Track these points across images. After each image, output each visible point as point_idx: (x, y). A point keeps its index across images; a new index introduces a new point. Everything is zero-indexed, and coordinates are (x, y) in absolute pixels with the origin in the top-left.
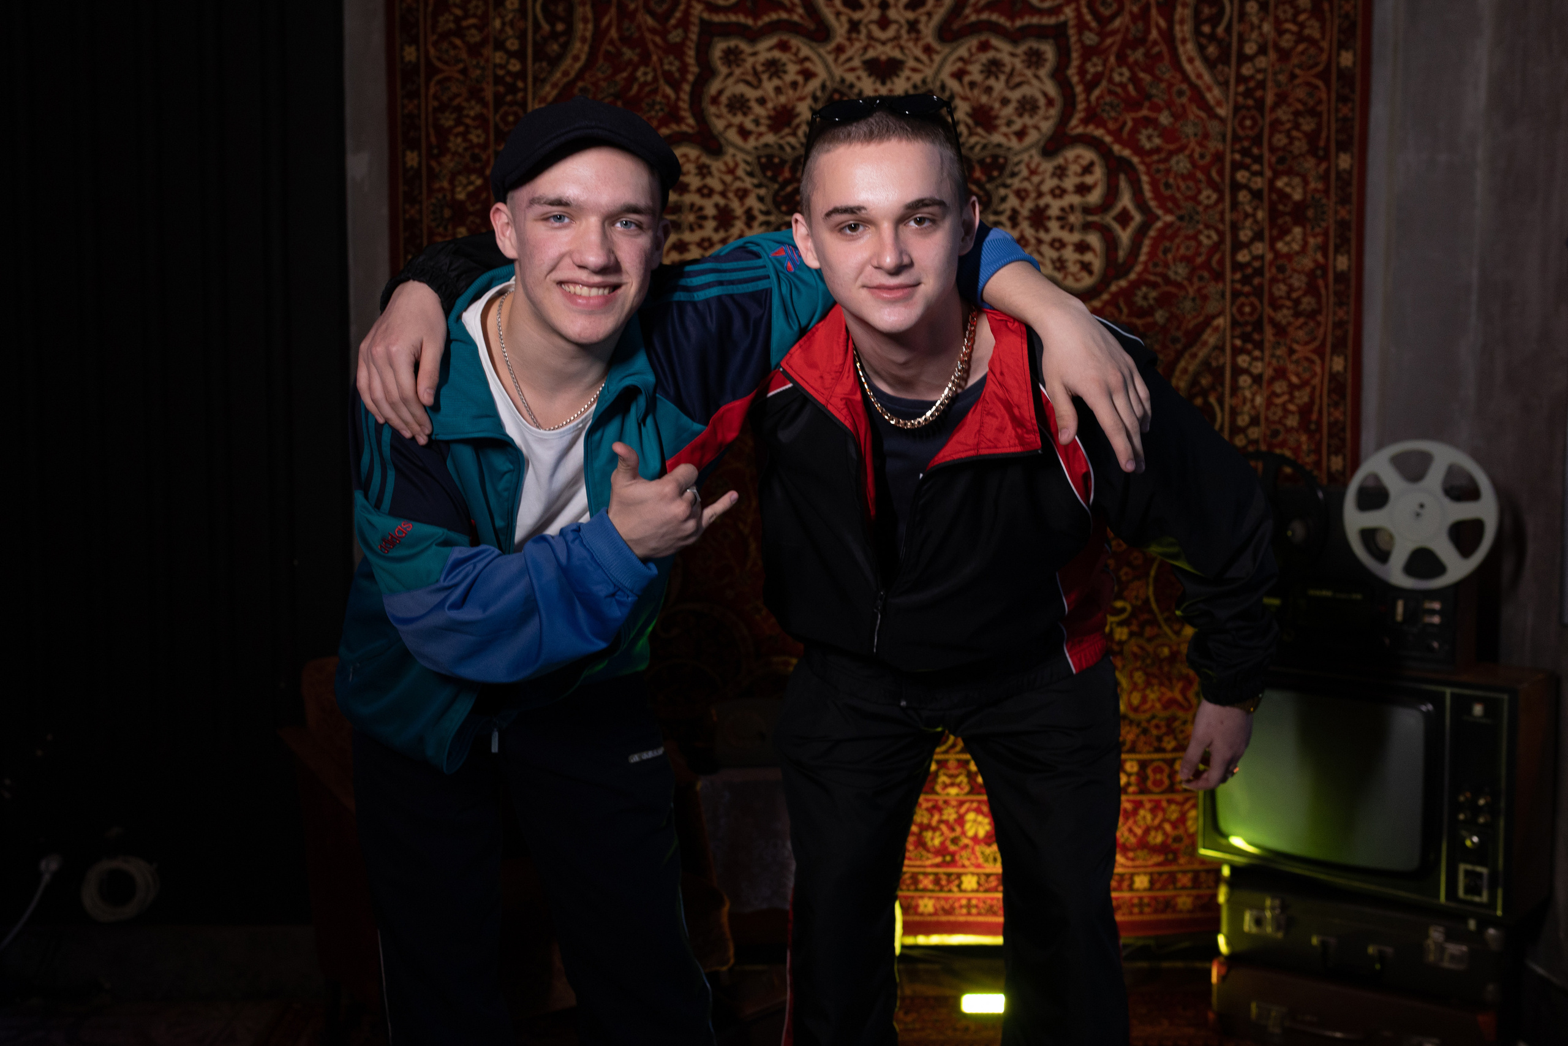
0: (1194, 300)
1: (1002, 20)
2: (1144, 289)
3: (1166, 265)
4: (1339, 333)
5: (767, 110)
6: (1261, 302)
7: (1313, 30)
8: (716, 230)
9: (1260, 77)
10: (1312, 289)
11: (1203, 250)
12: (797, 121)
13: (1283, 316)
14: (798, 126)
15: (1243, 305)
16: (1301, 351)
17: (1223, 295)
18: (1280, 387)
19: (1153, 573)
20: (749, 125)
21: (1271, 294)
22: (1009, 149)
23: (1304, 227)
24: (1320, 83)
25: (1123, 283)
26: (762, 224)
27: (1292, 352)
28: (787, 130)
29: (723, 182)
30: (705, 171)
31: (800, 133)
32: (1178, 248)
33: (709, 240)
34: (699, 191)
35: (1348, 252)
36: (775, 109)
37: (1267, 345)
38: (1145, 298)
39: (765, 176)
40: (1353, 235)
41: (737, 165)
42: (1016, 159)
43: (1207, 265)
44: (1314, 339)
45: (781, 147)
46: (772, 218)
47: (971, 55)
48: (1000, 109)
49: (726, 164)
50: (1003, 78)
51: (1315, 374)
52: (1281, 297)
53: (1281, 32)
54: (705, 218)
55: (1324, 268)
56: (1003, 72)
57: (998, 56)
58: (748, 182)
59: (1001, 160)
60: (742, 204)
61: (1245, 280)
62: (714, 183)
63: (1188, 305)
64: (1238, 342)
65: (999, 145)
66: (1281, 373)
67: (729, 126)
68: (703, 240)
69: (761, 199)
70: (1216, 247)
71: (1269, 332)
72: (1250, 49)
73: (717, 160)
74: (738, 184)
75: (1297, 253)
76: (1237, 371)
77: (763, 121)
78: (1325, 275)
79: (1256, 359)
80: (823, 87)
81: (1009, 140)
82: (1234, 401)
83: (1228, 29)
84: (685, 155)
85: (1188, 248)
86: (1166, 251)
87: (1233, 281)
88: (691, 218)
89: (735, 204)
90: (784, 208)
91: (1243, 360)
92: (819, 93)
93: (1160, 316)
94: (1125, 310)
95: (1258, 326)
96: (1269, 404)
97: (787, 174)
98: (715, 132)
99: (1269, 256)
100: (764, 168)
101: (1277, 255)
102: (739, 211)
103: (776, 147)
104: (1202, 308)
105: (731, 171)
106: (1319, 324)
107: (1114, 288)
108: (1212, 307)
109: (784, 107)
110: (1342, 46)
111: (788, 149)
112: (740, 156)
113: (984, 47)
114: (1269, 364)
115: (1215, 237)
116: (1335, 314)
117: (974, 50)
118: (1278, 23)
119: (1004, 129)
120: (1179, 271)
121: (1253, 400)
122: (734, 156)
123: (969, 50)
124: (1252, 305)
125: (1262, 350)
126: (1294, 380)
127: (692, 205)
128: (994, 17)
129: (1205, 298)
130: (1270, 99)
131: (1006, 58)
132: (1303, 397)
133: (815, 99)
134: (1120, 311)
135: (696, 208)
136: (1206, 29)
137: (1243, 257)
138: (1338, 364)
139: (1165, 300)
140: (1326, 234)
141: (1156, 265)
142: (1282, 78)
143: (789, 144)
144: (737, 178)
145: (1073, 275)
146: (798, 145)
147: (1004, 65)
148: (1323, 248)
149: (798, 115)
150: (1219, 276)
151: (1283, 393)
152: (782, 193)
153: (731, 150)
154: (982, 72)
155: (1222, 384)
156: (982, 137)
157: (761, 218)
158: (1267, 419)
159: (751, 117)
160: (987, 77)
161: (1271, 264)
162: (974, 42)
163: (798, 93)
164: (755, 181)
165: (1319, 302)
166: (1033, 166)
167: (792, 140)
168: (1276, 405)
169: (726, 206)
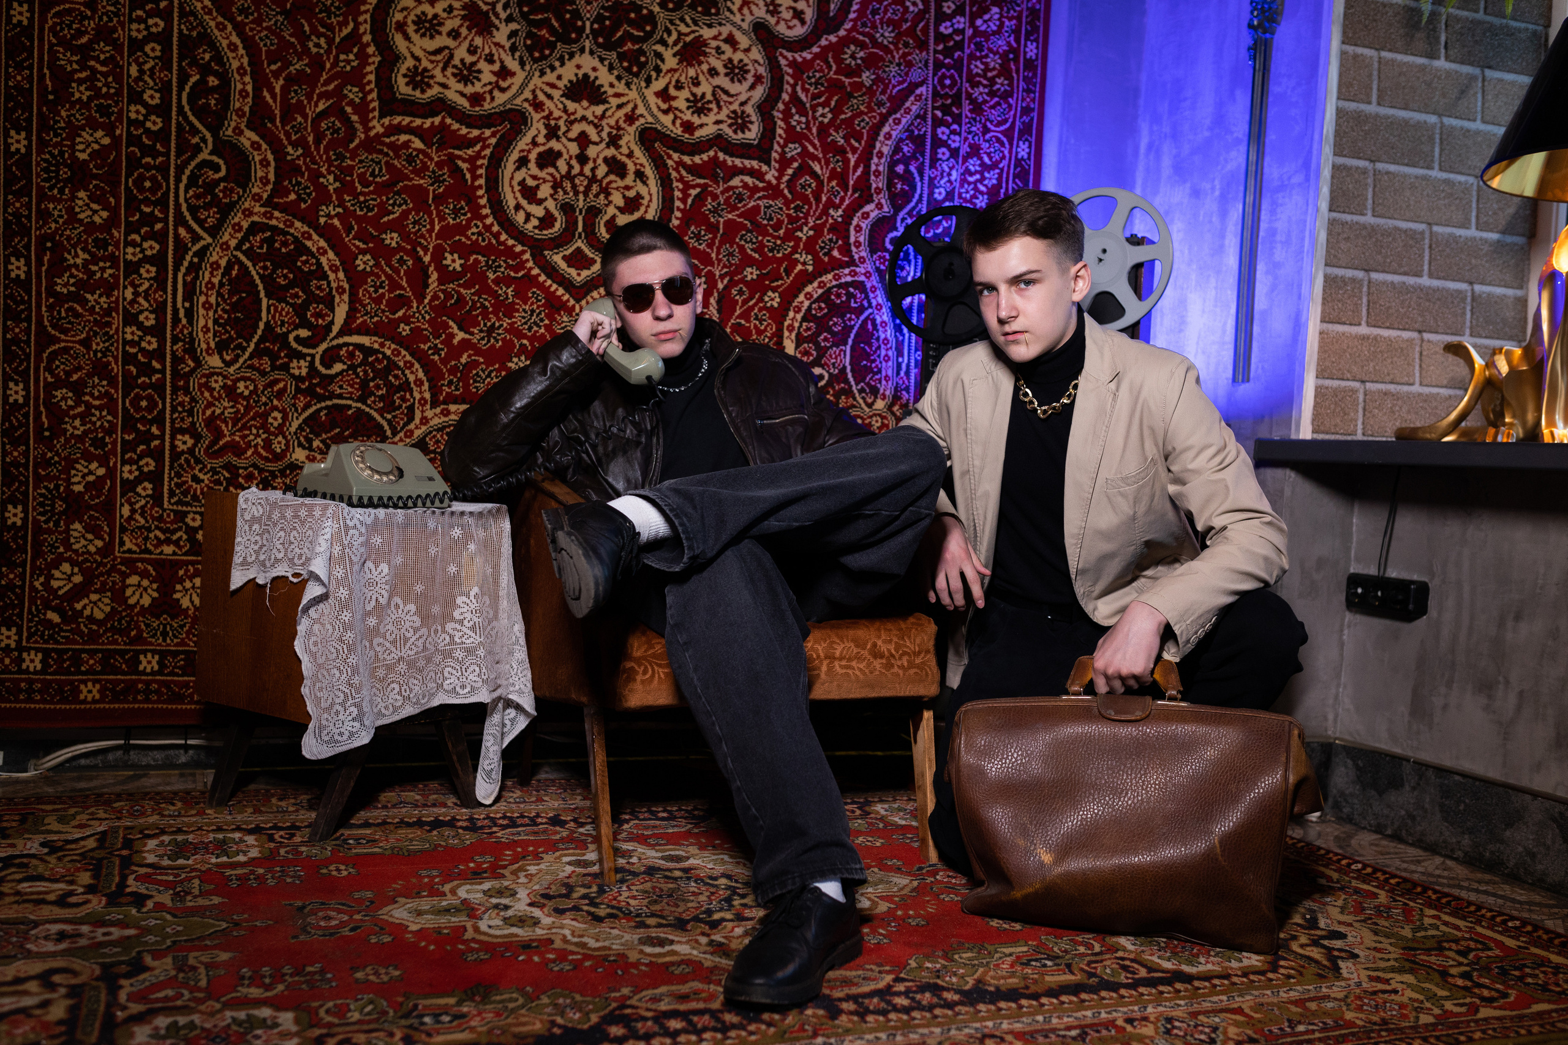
0: (899, 65)
2: (853, 47)
3: (874, 27)
4: (1026, 119)
6: (961, 77)
10: (1005, 72)
11: (909, 16)
13: (981, 93)
15: (944, 77)
16: (996, 131)
17: (926, 65)
18: (973, 164)
19: (850, 342)
21: (969, 70)
23: (1002, 9)
25: (833, 38)
27: (986, 130)
32: (886, 11)
35: (1036, 40)
37: (965, 120)
38: (853, 57)
40: (1040, 24)
43: (911, 32)
44: (1005, 121)
51: (1004, 157)
52: (978, 75)
55: (1016, 51)
61: (947, 52)
63: (893, 69)
64: (939, 113)
66: (975, 151)
70: (921, 15)
71: (966, 107)
75: (994, 33)
76: (938, 143)
78: (1016, 60)
79: (954, 132)
82: (934, 173)
85: (894, 13)
86: (875, 12)
87: (936, 52)
91: (942, 132)
93: (867, 77)
94: (834, 68)
95: (957, 101)
96: (964, 181)
99: (969, 32)
101: (977, 32)
104: (907, 74)
106: (1010, 106)
107: (823, 42)
108: (915, 75)
114: (966, 139)
115: (921, 6)
116: (1023, 100)
120: (886, 35)
121: (949, 175)
124: (952, 77)
125: (960, 126)
126: (986, 159)
129: (910, 65)
132: (991, 178)
134: (830, 67)
137: (945, 29)
138: (1023, 150)
139: (871, 62)
140: (1019, 18)
141: (864, 25)
145: (786, 21)
148: (1016, 32)
150: (922, 45)
151: (976, 172)
155: (923, 156)
158: (960, 194)
161: (971, 39)
165: (1011, 85)
168: (969, 183)
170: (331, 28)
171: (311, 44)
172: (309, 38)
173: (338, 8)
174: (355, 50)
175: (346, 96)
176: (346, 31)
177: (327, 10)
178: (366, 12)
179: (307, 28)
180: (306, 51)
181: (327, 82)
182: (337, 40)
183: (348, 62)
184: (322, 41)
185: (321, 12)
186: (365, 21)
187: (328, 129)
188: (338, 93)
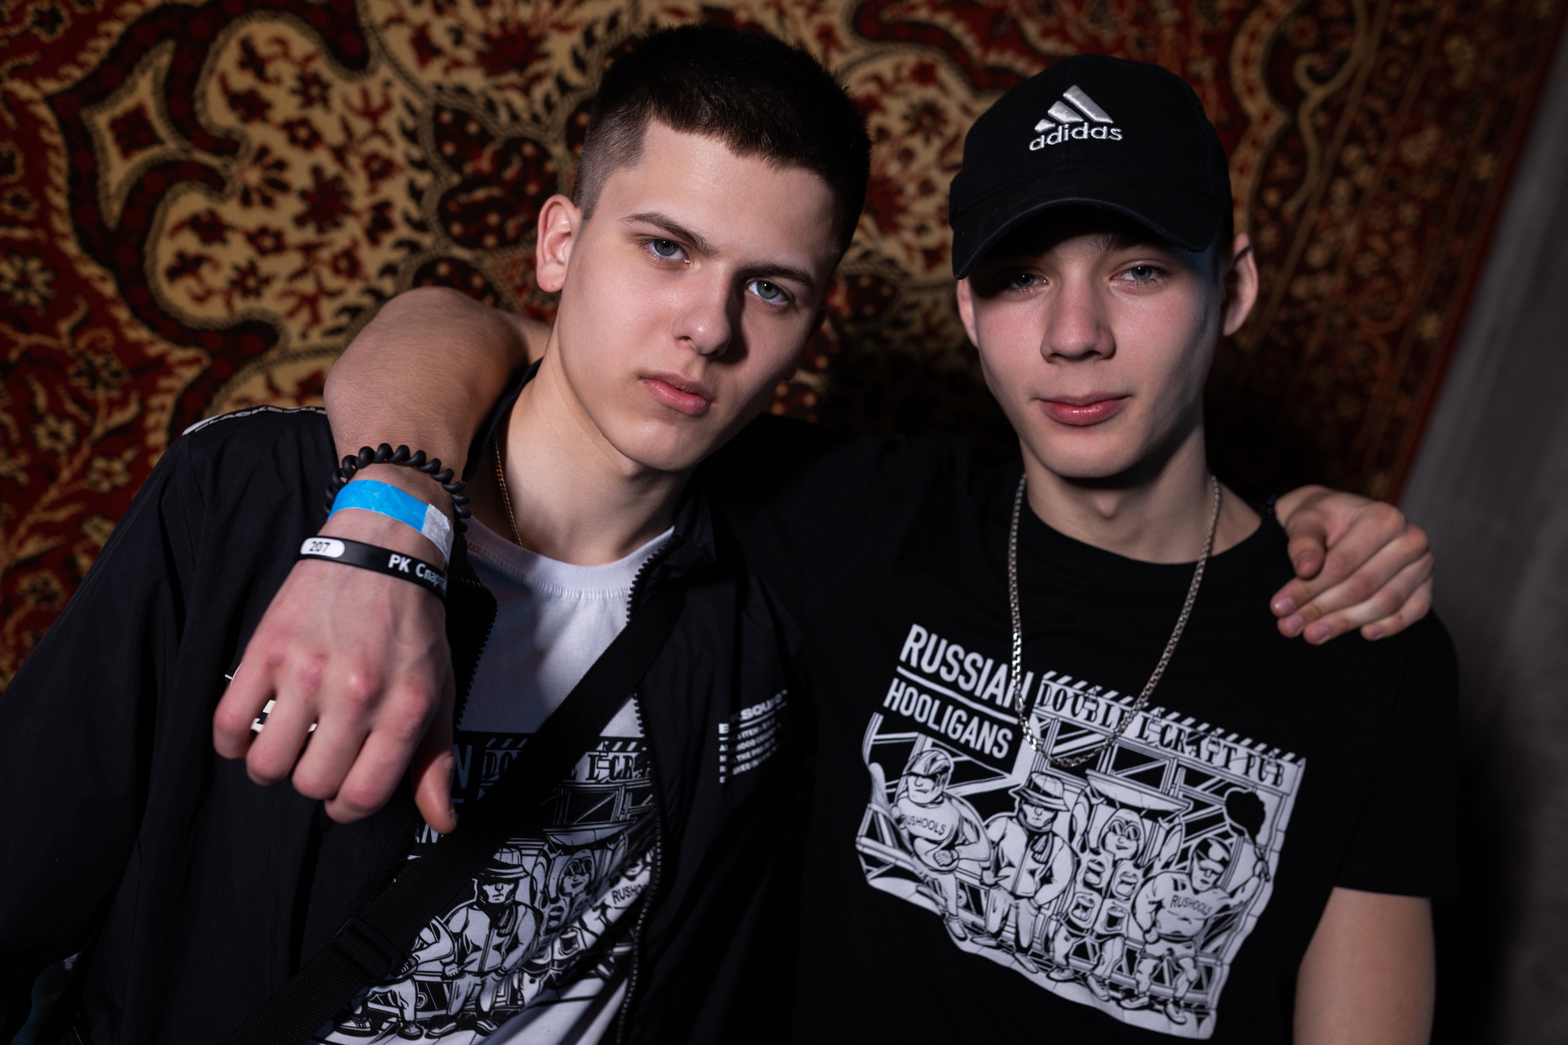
1: (969, 41)
5: (487, 19)
7: (1404, 263)
8: (300, 221)
9: (1313, 306)
12: (539, 67)
14: (538, 78)
20: (440, 34)
22: (905, 275)
24: (1383, 348)
26: (400, 244)
28: (512, 77)
29: (346, 128)
30: (315, 91)
31: (539, 92)
33: (278, 236)
34: (289, 127)
36: (503, 24)
39: (439, 149)
41: (387, 106)
42: (911, 298)
45: (491, 106)
46: (427, 240)
47: (898, 80)
48: (914, 199)
49: (365, 95)
50: (937, 144)
53: (1364, 248)
54: (284, 188)
56: (940, 134)
57: (944, 102)
58: (400, 151)
59: (886, 291)
60: (373, 190)
62: (327, 124)
65: (891, 262)
67: (398, 19)
68: (264, 231)
69: (415, 193)
72: (1317, 256)
73: (349, 79)
74: (376, 145)
77: (470, 38)
80: (613, 22)
81: (911, 258)
83: (1301, 211)
84: (281, 42)
88: (254, 177)
89: (358, 184)
90: (457, 229)
92: (600, 31)
97: (485, 164)
98: (364, 20)
100: (442, 134)
102: (361, 200)
103: (480, 101)
105: (372, 114)
109: (523, 28)
110: (1432, 304)
111: (504, 116)
112: (399, 91)
113: (924, 74)
117: (905, 72)
118: (1365, 231)
119: (908, 236)
122: (388, 84)
123: (898, 68)
127: (264, 151)
128: (958, 29)
130: (1314, 344)
131: (953, 113)
133: (589, 38)
135: (269, 160)
136: (1272, 197)
142: (1340, 320)
143: (509, 105)
144: (378, 132)
146: (525, 116)
147: (945, 122)
149: (545, 56)
152: (463, 198)
153: (385, 72)
154: (906, 118)
156: (868, 236)
157: (404, 231)
159: (450, 21)
160: (912, 132)
162: (910, 58)
163: (559, 14)
164: (416, 153)
166: (935, 319)
167: (518, 101)
169: (338, 179)
170: (90, 407)
171: (41, 432)
172: (39, 419)
173: (116, 374)
174: (129, 455)
175: (85, 537)
176: (121, 417)
177: (93, 376)
178: (169, 391)
179: (42, 400)
180: (29, 442)
181: (56, 505)
182: (98, 430)
183: (108, 474)
184: (67, 430)
185: (80, 374)
186: (163, 408)
187: (33, 590)
188: (73, 530)
